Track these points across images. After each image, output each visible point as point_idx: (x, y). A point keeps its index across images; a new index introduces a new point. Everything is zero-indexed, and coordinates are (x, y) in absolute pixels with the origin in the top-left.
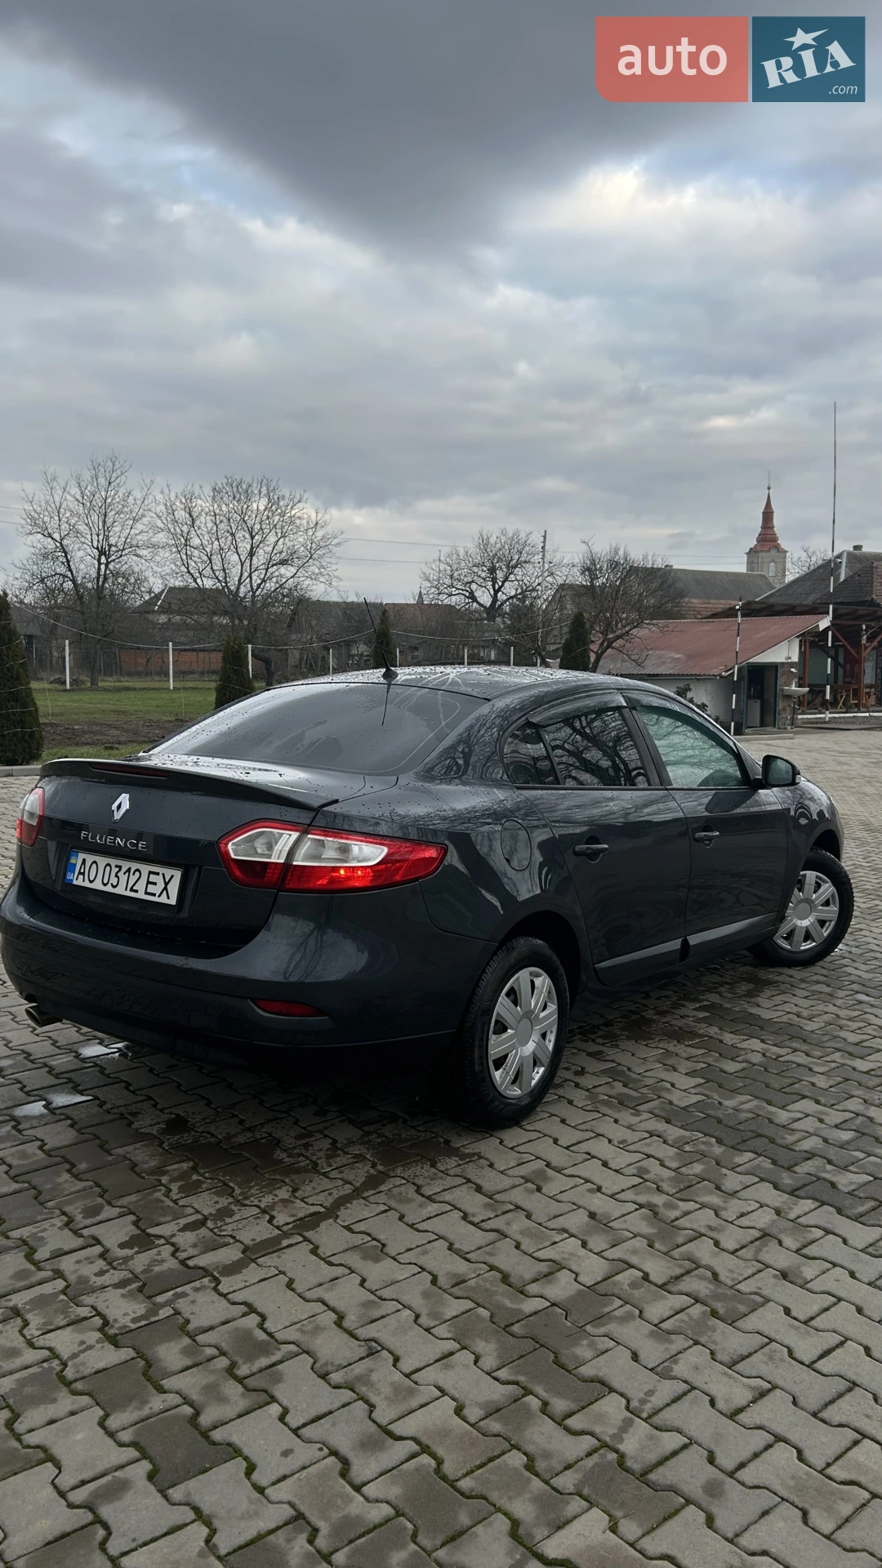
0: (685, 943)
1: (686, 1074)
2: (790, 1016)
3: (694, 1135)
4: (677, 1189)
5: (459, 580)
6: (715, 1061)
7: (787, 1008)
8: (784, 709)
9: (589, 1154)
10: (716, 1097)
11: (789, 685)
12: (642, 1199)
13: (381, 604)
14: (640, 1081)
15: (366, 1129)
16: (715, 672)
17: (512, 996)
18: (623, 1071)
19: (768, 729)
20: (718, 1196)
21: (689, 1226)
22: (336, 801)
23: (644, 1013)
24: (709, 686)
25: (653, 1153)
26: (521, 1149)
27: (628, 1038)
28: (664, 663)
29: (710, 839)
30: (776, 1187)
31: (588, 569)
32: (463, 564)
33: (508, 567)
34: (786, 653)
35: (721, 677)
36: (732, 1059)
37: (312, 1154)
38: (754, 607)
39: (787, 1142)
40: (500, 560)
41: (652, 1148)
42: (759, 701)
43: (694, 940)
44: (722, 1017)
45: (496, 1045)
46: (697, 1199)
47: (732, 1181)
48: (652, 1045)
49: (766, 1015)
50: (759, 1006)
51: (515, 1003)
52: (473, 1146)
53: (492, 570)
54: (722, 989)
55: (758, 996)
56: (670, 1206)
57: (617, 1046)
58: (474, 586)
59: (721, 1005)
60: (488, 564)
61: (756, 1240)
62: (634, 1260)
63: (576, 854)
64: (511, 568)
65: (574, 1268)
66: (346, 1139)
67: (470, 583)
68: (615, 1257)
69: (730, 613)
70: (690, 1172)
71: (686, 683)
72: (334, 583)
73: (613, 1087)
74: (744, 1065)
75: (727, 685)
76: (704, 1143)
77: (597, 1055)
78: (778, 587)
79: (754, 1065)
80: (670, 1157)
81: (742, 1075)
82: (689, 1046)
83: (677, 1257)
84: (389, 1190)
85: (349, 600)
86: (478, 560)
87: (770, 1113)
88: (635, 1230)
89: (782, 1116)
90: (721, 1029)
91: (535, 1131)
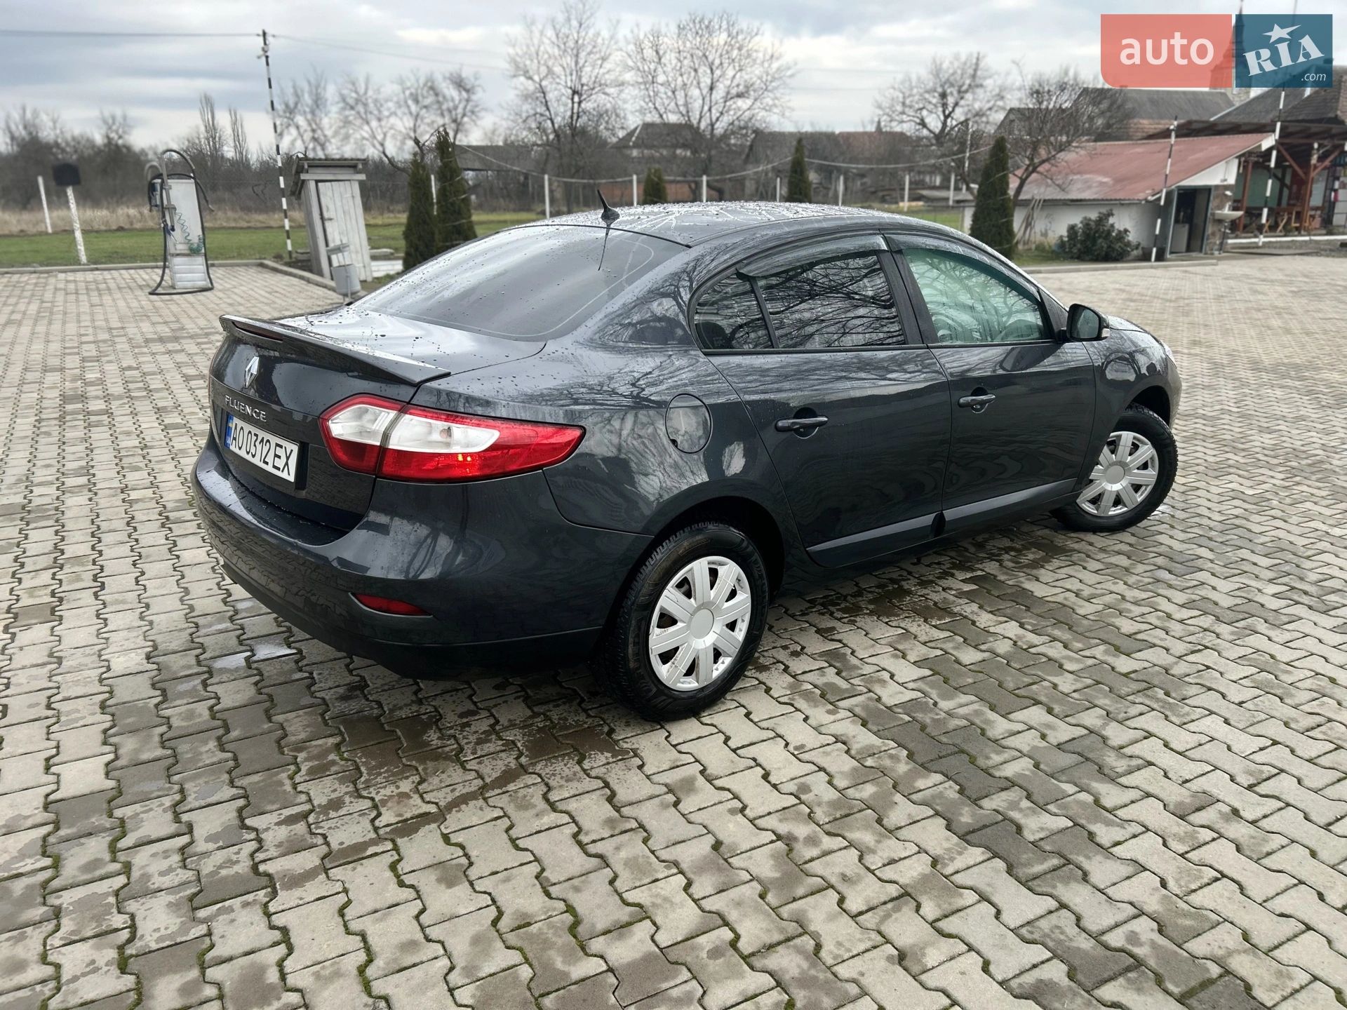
0: (940, 519)
1: (914, 663)
2: (1068, 594)
3: (885, 745)
4: (831, 818)
5: (911, 107)
6: (955, 648)
7: (1068, 584)
8: (1213, 234)
9: (754, 760)
10: (935, 696)
11: (1221, 207)
12: (783, 829)
13: (833, 134)
14: (858, 668)
15: (536, 709)
16: (1141, 196)
17: (686, 587)
18: (845, 655)
19: (1194, 254)
20: (874, 833)
21: (820, 872)
22: (448, 375)
23: (904, 583)
24: (1134, 212)
25: (826, 766)
26: (683, 748)
27: (872, 613)
28: (1090, 187)
29: (982, 403)
30: (948, 828)
31: (1038, 92)
32: (915, 91)
33: (959, 92)
34: (1223, 174)
35: (1147, 201)
36: (975, 647)
37: (464, 738)
38: (1195, 126)
39: (990, 763)
40: (952, 85)
41: (829, 758)
42: (1187, 226)
43: (950, 514)
44: (989, 592)
45: (659, 639)
46: (847, 834)
47: (901, 811)
48: (893, 624)
49: (1038, 590)
50: (1037, 580)
51: (688, 594)
52: (634, 740)
53: (943, 95)
54: (1006, 557)
55: (1042, 567)
56: (812, 841)
57: (853, 622)
58: (925, 113)
59: (995, 576)
60: (940, 90)
61: (892, 900)
62: (732, 916)
63: (779, 430)
64: (961, 93)
65: (659, 920)
66: (510, 720)
67: (921, 109)
68: (714, 909)
69: (1166, 134)
70: (858, 796)
71: (1108, 208)
72: (787, 114)
73: (823, 675)
74: (986, 655)
75: (1155, 210)
76: (891, 757)
77: (825, 633)
78: (1237, 104)
79: (998, 656)
80: (842, 773)
81: (978, 669)
82: (935, 626)
83: (785, 916)
84: (516, 791)
85: (804, 130)
86: (931, 85)
87: (988, 722)
88: (755, 871)
89: (999, 726)
90: (981, 607)
91: (712, 725)
